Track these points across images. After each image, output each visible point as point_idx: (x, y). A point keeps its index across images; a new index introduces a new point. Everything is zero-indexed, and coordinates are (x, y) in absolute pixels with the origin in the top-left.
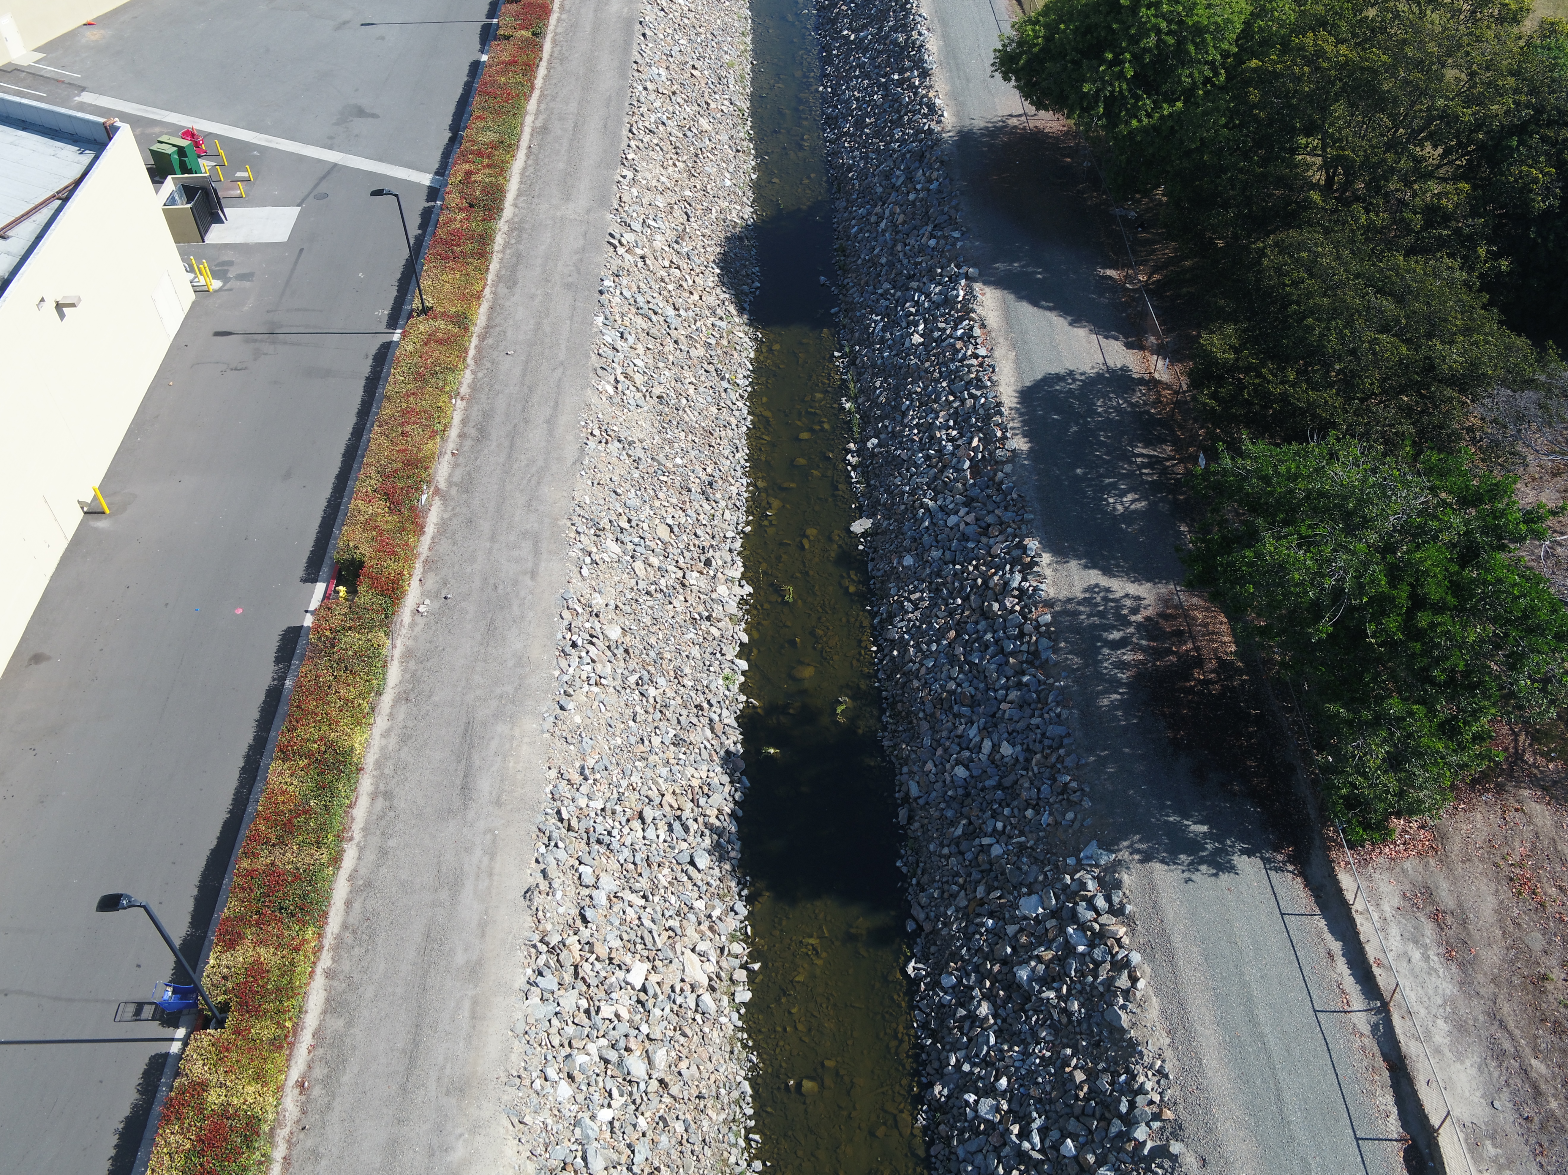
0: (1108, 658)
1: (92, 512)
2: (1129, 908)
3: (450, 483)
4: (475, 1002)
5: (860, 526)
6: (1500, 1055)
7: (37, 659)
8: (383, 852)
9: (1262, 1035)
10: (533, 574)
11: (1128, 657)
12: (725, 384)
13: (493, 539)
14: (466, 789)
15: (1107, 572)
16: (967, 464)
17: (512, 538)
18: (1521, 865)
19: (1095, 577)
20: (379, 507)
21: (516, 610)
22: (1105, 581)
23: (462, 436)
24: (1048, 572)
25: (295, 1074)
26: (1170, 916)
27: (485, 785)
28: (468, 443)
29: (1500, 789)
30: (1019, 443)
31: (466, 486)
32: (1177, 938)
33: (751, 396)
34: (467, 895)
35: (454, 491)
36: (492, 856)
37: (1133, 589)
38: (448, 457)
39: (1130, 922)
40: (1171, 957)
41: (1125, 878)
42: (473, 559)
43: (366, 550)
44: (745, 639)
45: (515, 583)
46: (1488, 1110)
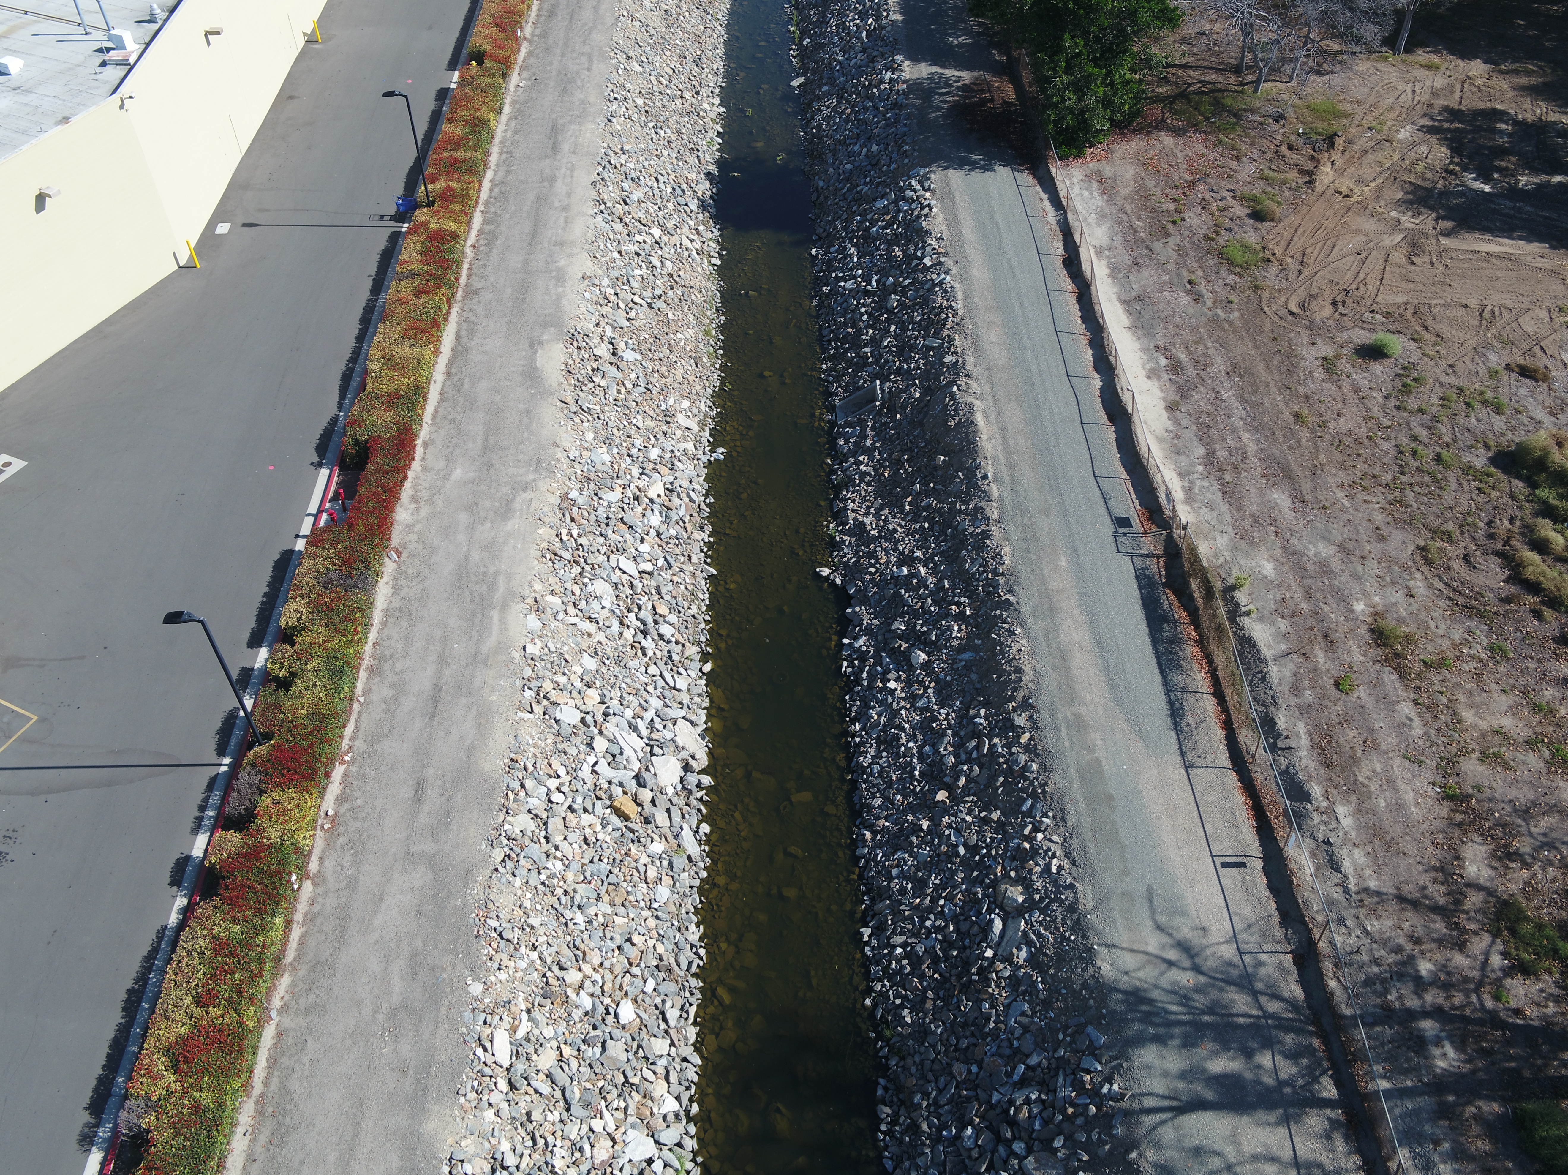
0: (937, 100)
1: (311, 41)
2: (932, 186)
3: (532, 35)
4: (566, 218)
5: (795, 83)
6: (1120, 222)
7: (291, 97)
8: (508, 172)
9: (997, 224)
10: (589, 70)
11: (949, 98)
12: (709, 17)
13: (563, 55)
14: (555, 148)
15: (943, 66)
16: (864, 33)
17: (575, 55)
18: (1152, 159)
19: (935, 69)
20: (492, 30)
21: (579, 83)
22: (940, 71)
23: (538, 16)
24: (907, 69)
25: (470, 242)
26: (955, 186)
27: (566, 147)
28: (543, 18)
29: (1148, 133)
30: (898, 17)
31: (544, 35)
32: (957, 194)
33: (726, 26)
34: (559, 184)
35: (536, 38)
36: (572, 171)
37: (957, 73)
38: (530, 24)
39: (933, 192)
40: (952, 200)
41: (933, 176)
42: (551, 63)
43: (487, 47)
44: (721, 130)
45: (578, 73)
46: (1108, 240)
